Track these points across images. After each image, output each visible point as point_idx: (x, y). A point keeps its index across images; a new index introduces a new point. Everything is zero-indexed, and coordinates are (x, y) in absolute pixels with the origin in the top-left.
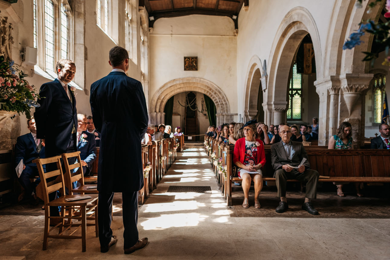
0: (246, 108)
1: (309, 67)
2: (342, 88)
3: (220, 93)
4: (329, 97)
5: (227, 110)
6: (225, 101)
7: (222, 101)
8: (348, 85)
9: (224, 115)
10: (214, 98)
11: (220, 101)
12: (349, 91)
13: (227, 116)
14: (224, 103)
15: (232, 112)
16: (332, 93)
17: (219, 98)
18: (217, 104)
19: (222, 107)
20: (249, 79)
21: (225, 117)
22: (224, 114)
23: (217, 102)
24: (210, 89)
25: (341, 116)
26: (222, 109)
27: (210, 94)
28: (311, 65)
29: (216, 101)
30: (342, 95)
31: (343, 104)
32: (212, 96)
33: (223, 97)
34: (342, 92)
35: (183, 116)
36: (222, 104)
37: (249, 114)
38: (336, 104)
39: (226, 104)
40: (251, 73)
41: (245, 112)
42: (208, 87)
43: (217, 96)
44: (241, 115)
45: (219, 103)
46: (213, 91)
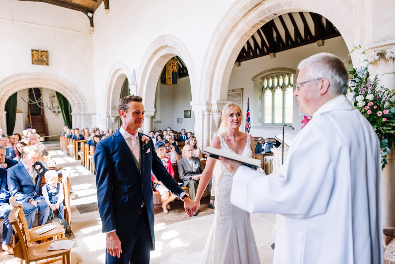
0: (108, 109)
1: (170, 79)
2: (213, 110)
3: (76, 91)
4: (203, 116)
5: (84, 110)
6: (82, 100)
7: (78, 100)
8: (218, 109)
9: (81, 115)
10: (69, 96)
11: (76, 100)
12: (217, 113)
13: (85, 115)
14: (81, 102)
15: (90, 111)
16: (206, 113)
17: (76, 97)
18: (73, 103)
19: (78, 106)
20: (111, 82)
21: (83, 116)
22: (81, 113)
23: (73, 101)
24: (65, 87)
25: (212, 131)
26: (79, 109)
27: (64, 91)
28: (172, 77)
29: (71, 100)
30: (213, 115)
31: (213, 122)
32: (66, 94)
33: (80, 96)
34: (212, 113)
35: (25, 113)
36: (79, 103)
37: (112, 115)
38: (209, 122)
39: (84, 103)
40: (114, 76)
41: (108, 113)
42: (62, 85)
43: (72, 95)
44: (101, 115)
45: (76, 102)
46: (68, 89)
